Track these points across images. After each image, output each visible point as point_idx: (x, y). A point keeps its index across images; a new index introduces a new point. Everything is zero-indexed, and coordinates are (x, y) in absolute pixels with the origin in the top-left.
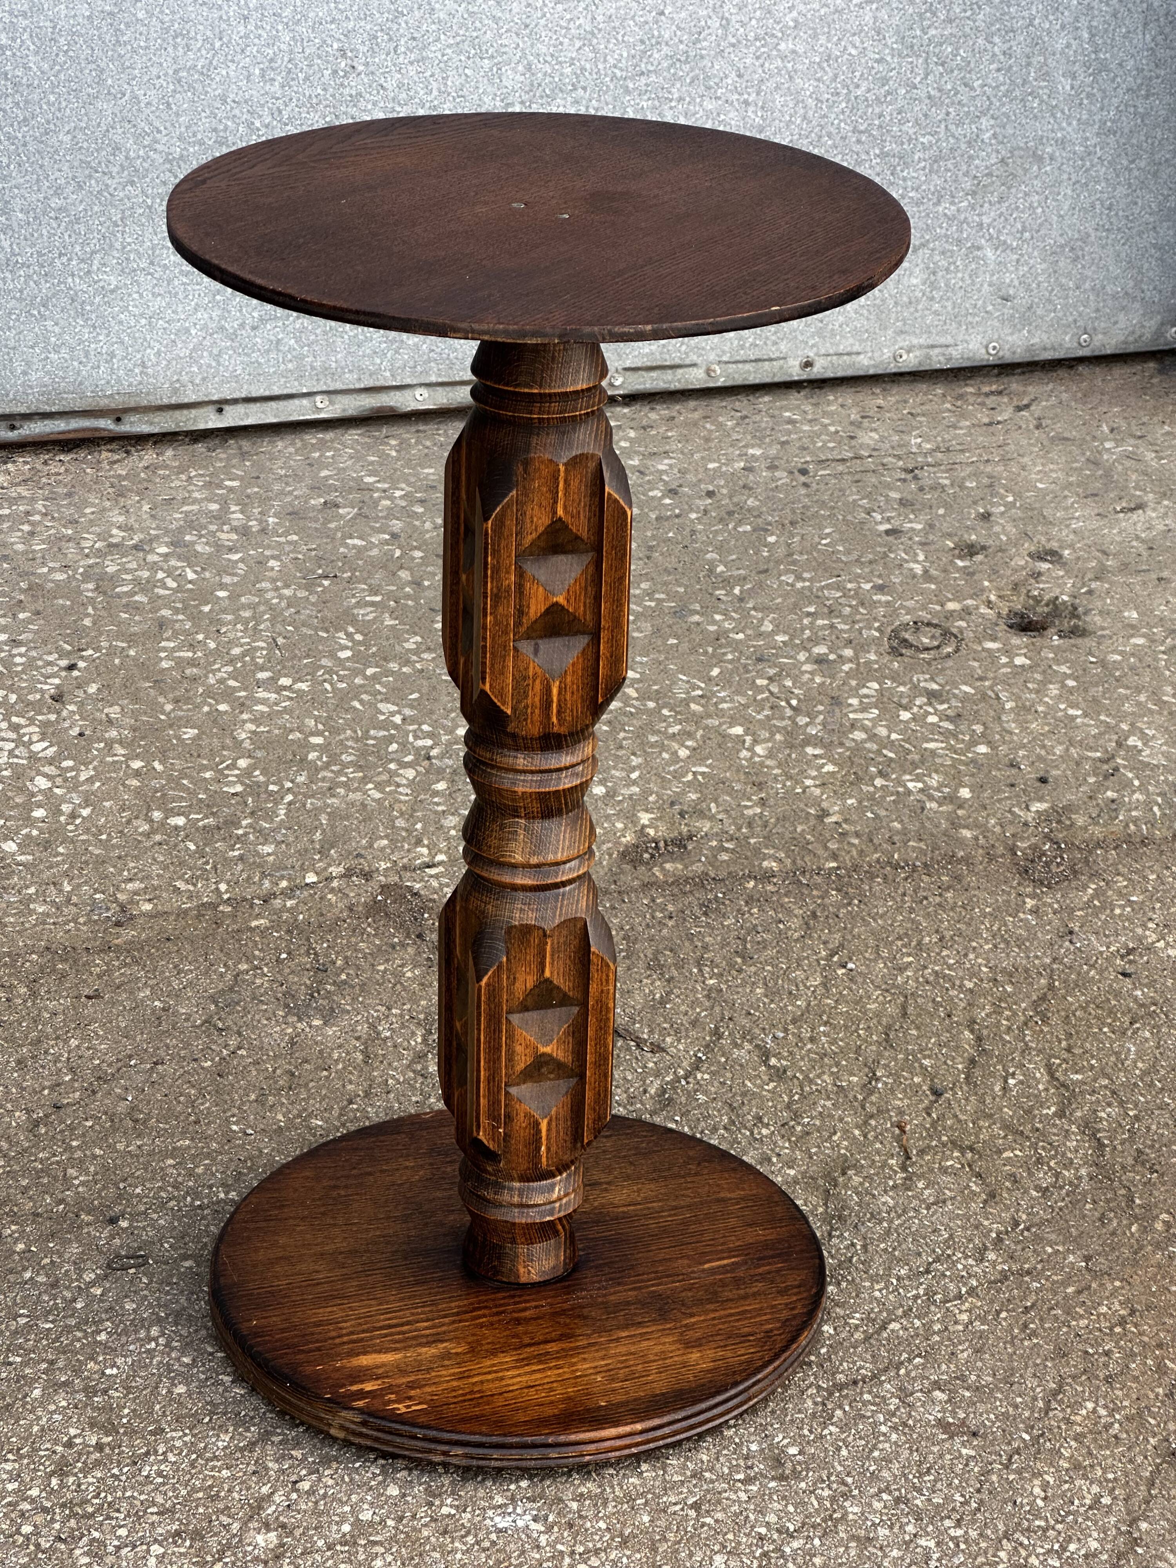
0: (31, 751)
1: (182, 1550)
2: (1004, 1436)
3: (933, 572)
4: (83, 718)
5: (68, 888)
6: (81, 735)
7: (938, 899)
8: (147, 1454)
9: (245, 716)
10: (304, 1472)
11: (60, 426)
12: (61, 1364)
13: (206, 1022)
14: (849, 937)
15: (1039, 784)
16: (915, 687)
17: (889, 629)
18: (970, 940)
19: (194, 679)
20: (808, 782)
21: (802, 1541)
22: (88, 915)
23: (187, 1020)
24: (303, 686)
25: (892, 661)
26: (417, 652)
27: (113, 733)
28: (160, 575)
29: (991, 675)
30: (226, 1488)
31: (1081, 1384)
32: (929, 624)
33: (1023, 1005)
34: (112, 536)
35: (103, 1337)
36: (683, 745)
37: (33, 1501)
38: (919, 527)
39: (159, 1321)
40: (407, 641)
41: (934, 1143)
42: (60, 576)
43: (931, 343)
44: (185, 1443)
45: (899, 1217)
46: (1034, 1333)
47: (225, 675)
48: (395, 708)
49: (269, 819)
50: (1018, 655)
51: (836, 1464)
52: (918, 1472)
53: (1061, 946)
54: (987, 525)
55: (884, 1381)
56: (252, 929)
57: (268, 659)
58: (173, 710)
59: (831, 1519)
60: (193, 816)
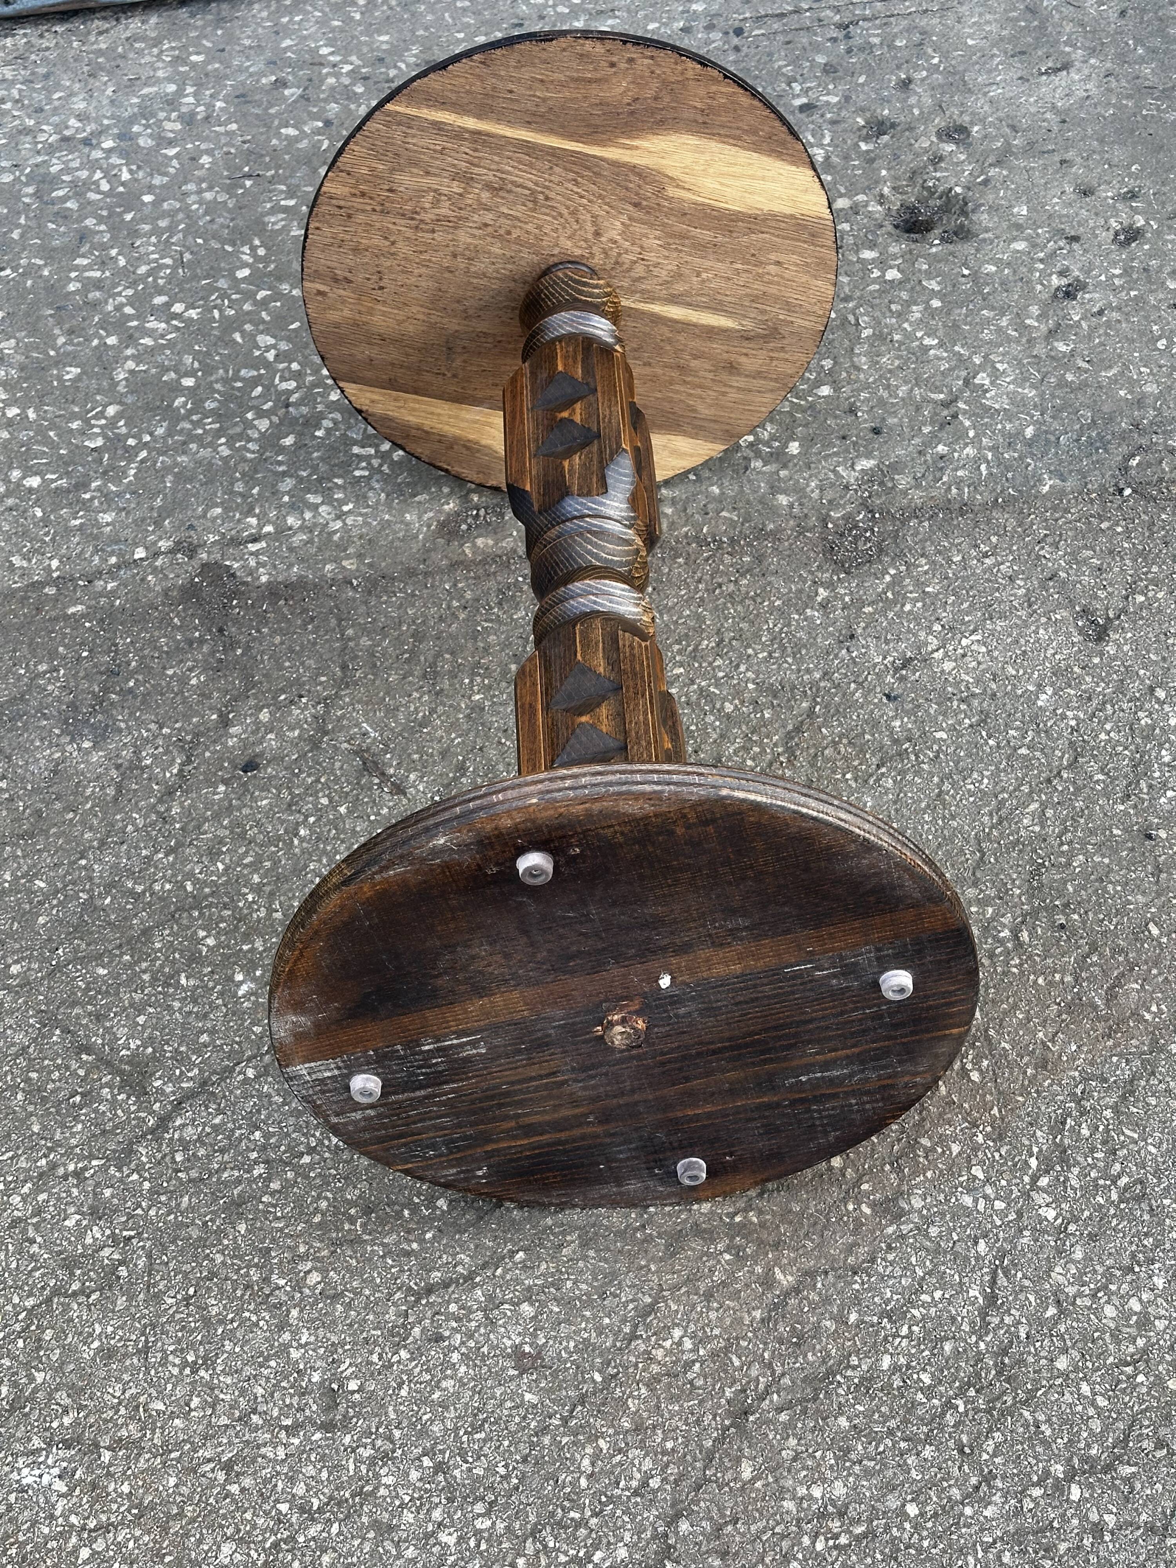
2: (576, 1375)
3: (835, 159)
7: (732, 587)
9: (129, 352)
15: (871, 435)
18: (749, 646)
19: (95, 305)
21: (319, 1527)
24: (193, 314)
28: (98, 175)
29: (858, 294)
31: (678, 1301)
33: (776, 738)
34: (67, 127)
38: (835, 100)
47: (124, 300)
48: (273, 341)
49: (117, 481)
50: (891, 267)
51: (391, 1408)
52: (472, 1425)
53: (836, 656)
54: (904, 96)
55: (478, 1284)
56: (67, 617)
57: (170, 279)
58: (65, 344)
59: (360, 1494)
60: (49, 476)
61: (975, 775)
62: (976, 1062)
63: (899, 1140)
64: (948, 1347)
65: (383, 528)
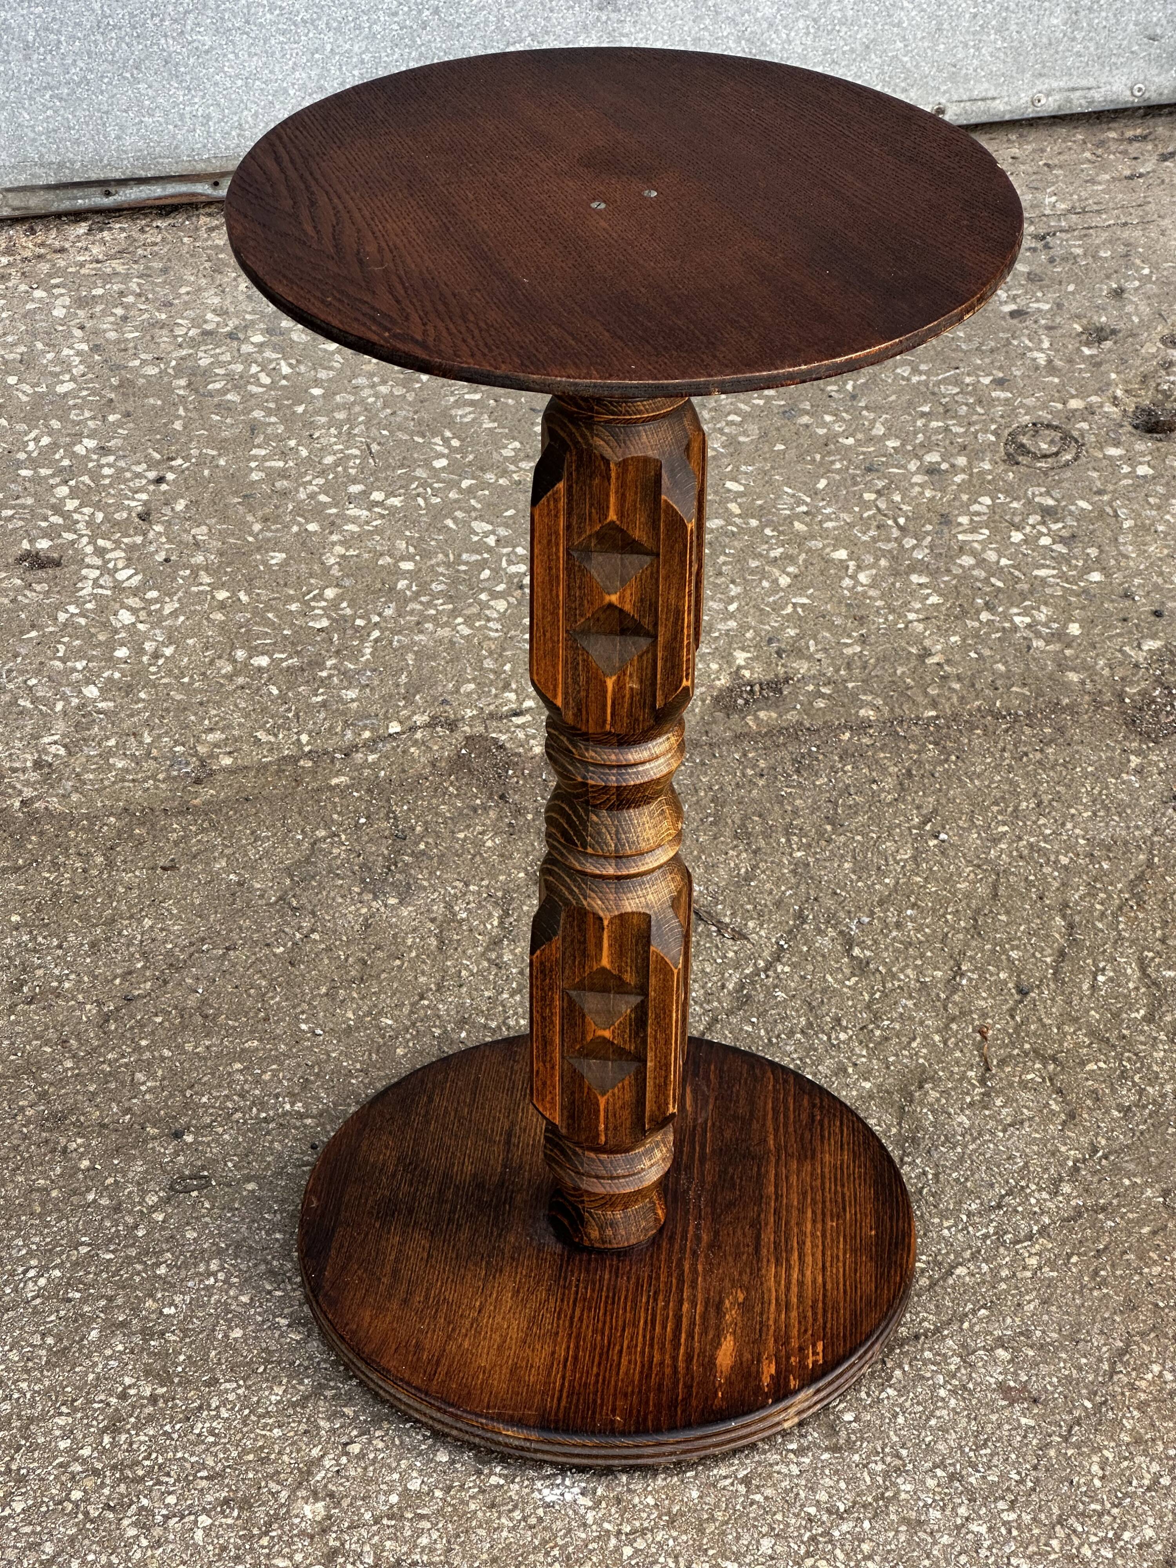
0: (116, 580)
1: (230, 1521)
2: (1066, 1403)
3: (1058, 363)
4: (169, 541)
5: (148, 740)
6: (167, 560)
8: (200, 1408)
9: (335, 538)
10: (355, 1433)
11: (157, 191)
12: (120, 1301)
13: (280, 898)
14: (943, 801)
15: (1153, 618)
16: (1029, 502)
17: (1007, 432)
18: (1070, 806)
19: (284, 494)
20: (911, 616)
22: (167, 770)
23: (261, 897)
24: (396, 501)
25: (1006, 471)
26: (515, 461)
27: (199, 559)
28: (254, 369)
29: (1110, 487)
30: (277, 1448)
32: (1049, 426)
33: (1119, 886)
34: (206, 322)
35: (162, 1270)
36: (784, 572)
37: (84, 1461)
38: (1047, 307)
39: (220, 1253)
40: (505, 447)
41: (1016, 1052)
42: (152, 371)
43: (1071, 85)
44: (239, 1396)
45: (974, 1140)
46: (1104, 1283)
47: (316, 489)
48: (490, 527)
49: (355, 659)
50: (1141, 463)
51: (891, 1433)
52: (975, 1444)
53: (1163, 814)
54: (1119, 304)
55: (947, 1336)
56: (332, 788)
57: (362, 469)
58: (262, 530)
59: (883, 1498)
60: (276, 656)
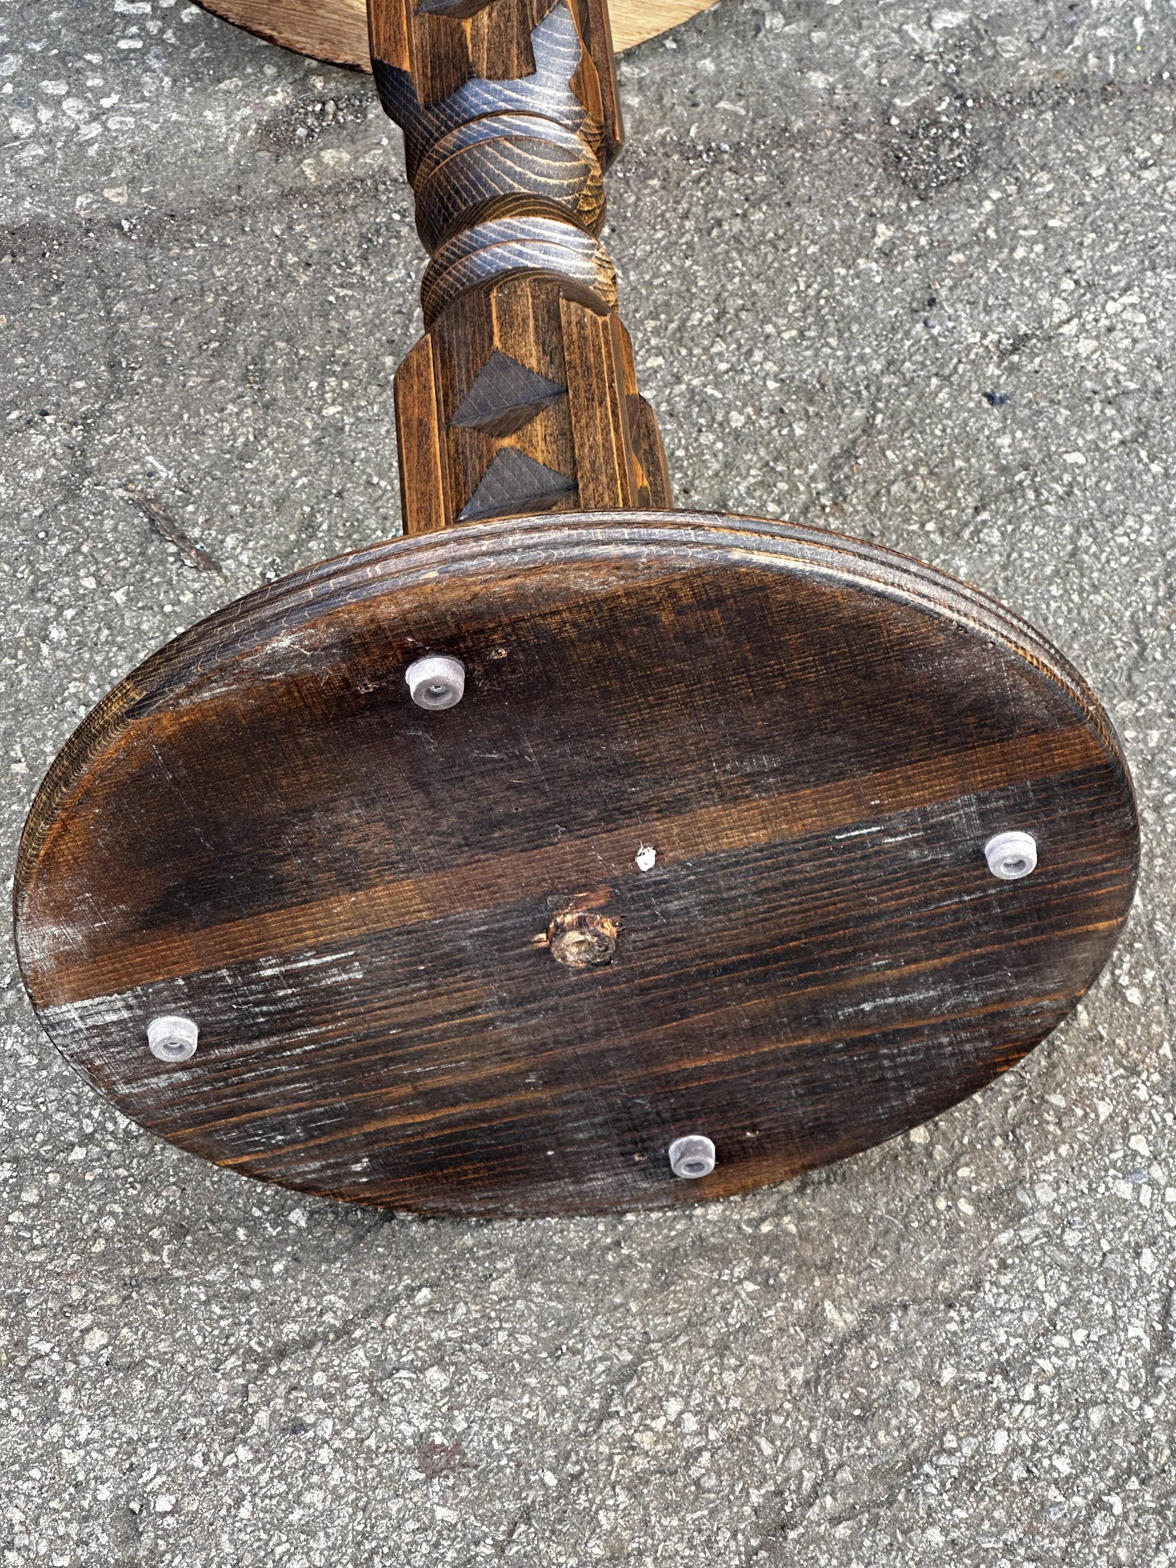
2: (516, 1477)
7: (738, 225)
18: (766, 320)
31: (674, 1358)
33: (813, 467)
51: (225, 1538)
53: (907, 334)
55: (357, 1341)
61: (1130, 521)
62: (1135, 974)
63: (1016, 1099)
64: (1096, 1416)
65: (169, 135)
